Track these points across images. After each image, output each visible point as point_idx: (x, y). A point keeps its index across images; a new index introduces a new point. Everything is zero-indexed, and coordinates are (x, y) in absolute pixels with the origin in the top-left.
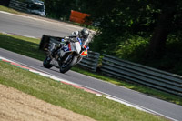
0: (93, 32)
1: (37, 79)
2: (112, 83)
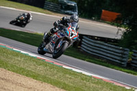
0: (123, 29)
1: (70, 74)
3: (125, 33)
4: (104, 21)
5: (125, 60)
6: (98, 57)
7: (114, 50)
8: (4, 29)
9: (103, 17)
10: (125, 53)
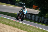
0: (39, 11)
2: (44, 25)
3: (39, 12)
4: (33, 9)
5: (39, 20)
6: (31, 20)
7: (36, 17)
8: (2, 12)
9: (33, 7)
10: (39, 18)
